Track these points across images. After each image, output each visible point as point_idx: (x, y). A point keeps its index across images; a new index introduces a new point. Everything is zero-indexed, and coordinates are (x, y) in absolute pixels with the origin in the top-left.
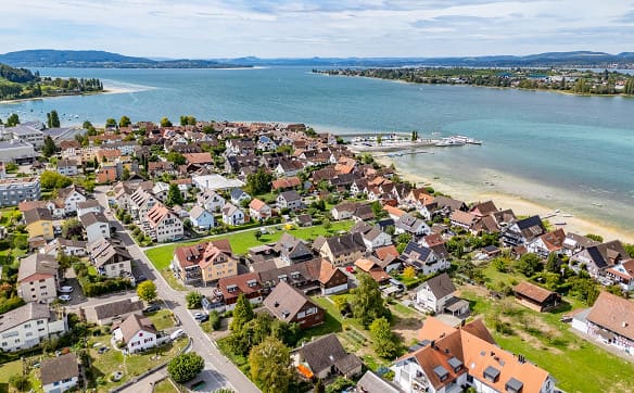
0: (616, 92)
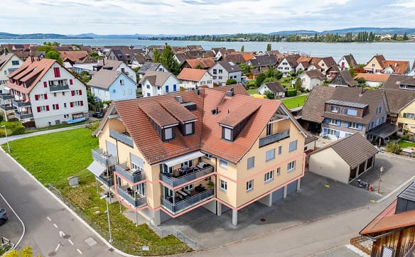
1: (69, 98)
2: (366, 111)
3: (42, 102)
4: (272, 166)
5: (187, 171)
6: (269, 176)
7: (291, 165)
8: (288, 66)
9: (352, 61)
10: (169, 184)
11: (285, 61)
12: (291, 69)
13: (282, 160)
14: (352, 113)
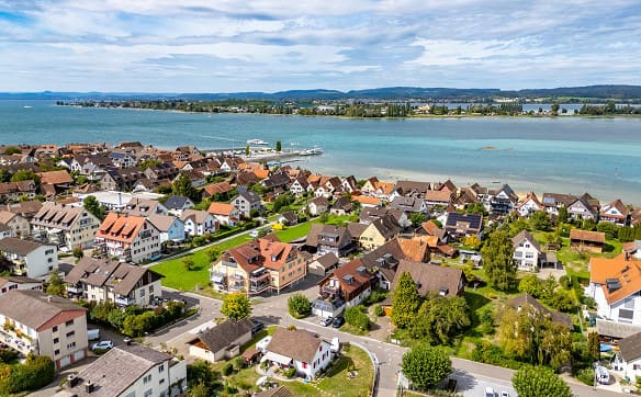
0: (382, 116)
1: (151, 242)
2: (337, 239)
3: (137, 247)
4: (291, 270)
5: (259, 275)
6: (290, 274)
7: (300, 269)
8: (300, 186)
9: (353, 182)
10: (255, 280)
11: (296, 182)
12: (302, 190)
13: (295, 268)
14: (331, 240)
